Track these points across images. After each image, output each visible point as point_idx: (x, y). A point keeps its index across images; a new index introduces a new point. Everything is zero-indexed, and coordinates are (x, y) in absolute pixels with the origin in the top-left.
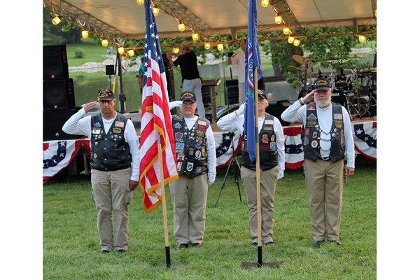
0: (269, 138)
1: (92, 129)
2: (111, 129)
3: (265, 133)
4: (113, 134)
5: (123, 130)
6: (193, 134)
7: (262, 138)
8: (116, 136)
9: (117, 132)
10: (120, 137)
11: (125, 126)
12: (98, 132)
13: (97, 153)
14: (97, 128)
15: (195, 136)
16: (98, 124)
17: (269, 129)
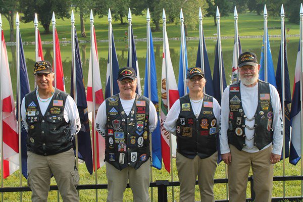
0: (209, 123)
1: (27, 111)
2: (49, 110)
3: (204, 118)
4: (52, 115)
5: (62, 109)
6: (132, 120)
7: (201, 123)
8: (55, 117)
9: (56, 112)
10: (59, 118)
11: (64, 104)
12: (33, 113)
13: (33, 137)
14: (32, 109)
15: (135, 122)
16: (32, 104)
17: (209, 113)
